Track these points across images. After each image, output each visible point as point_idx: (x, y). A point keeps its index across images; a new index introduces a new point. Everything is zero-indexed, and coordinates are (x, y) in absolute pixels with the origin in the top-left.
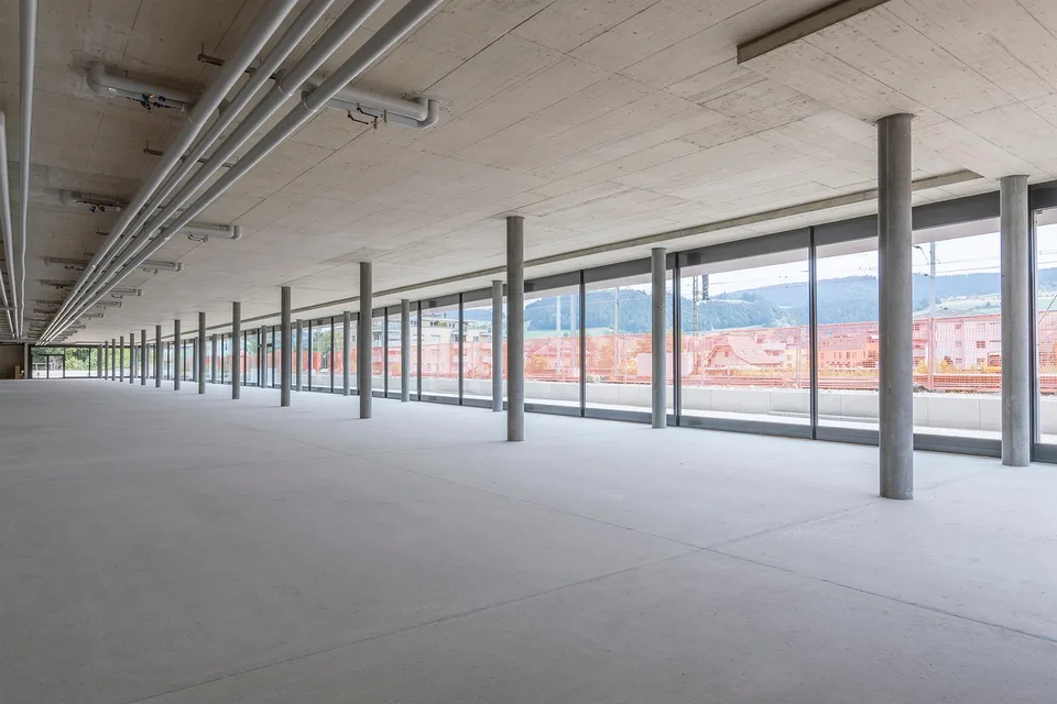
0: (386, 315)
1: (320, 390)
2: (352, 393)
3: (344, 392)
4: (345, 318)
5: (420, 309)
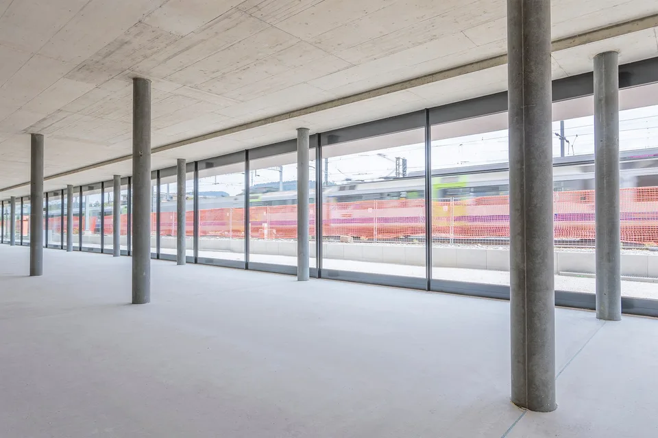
0: (158, 178)
1: (91, 250)
2: (123, 253)
3: (114, 253)
4: (115, 182)
5: (196, 169)
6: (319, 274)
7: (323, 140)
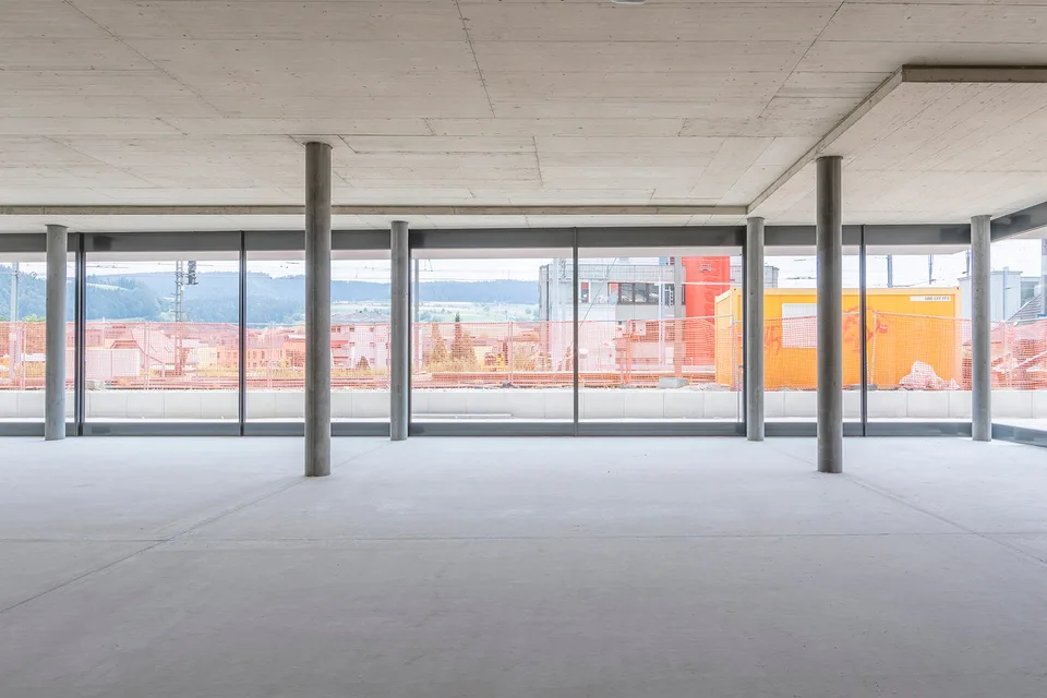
6: (79, 430)
7: (88, 242)
